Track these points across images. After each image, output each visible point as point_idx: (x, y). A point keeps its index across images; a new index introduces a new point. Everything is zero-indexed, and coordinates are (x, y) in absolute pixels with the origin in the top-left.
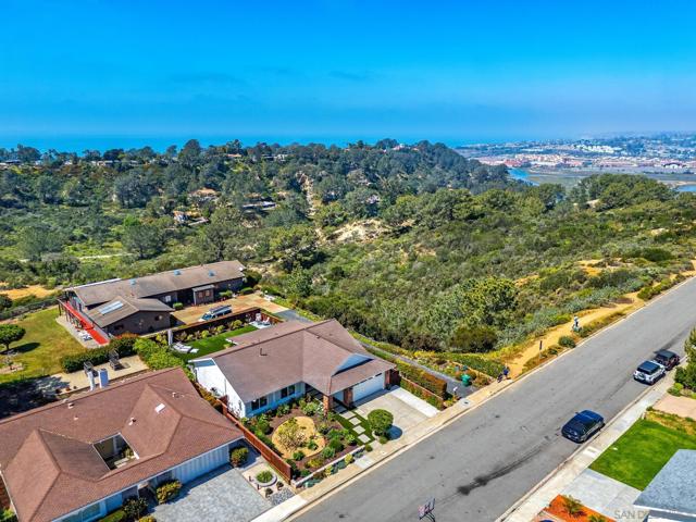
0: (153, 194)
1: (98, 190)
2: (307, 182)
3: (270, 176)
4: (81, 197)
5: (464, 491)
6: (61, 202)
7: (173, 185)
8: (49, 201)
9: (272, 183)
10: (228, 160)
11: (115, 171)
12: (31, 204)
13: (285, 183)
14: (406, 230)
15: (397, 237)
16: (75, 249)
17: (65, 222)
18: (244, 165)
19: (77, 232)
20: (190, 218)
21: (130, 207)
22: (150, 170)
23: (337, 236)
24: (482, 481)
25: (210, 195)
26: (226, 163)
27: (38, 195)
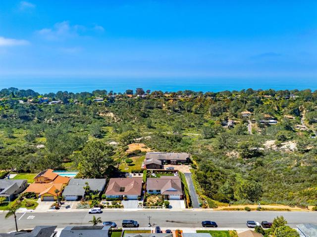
0: (224, 111)
1: (205, 108)
2: (304, 111)
3: (283, 107)
4: (199, 111)
5: (167, 221)
6: (192, 112)
7: (233, 109)
8: (188, 111)
9: (283, 110)
10: (263, 98)
11: (213, 101)
12: (183, 112)
13: (290, 111)
14: (307, 151)
15: (303, 153)
16: (189, 130)
17: (190, 120)
18: (270, 101)
19: (192, 124)
20: (235, 124)
21: (214, 116)
22: (225, 102)
23: (282, 145)
24: (172, 222)
25: (248, 114)
26: (262, 100)
27: (186, 109)
